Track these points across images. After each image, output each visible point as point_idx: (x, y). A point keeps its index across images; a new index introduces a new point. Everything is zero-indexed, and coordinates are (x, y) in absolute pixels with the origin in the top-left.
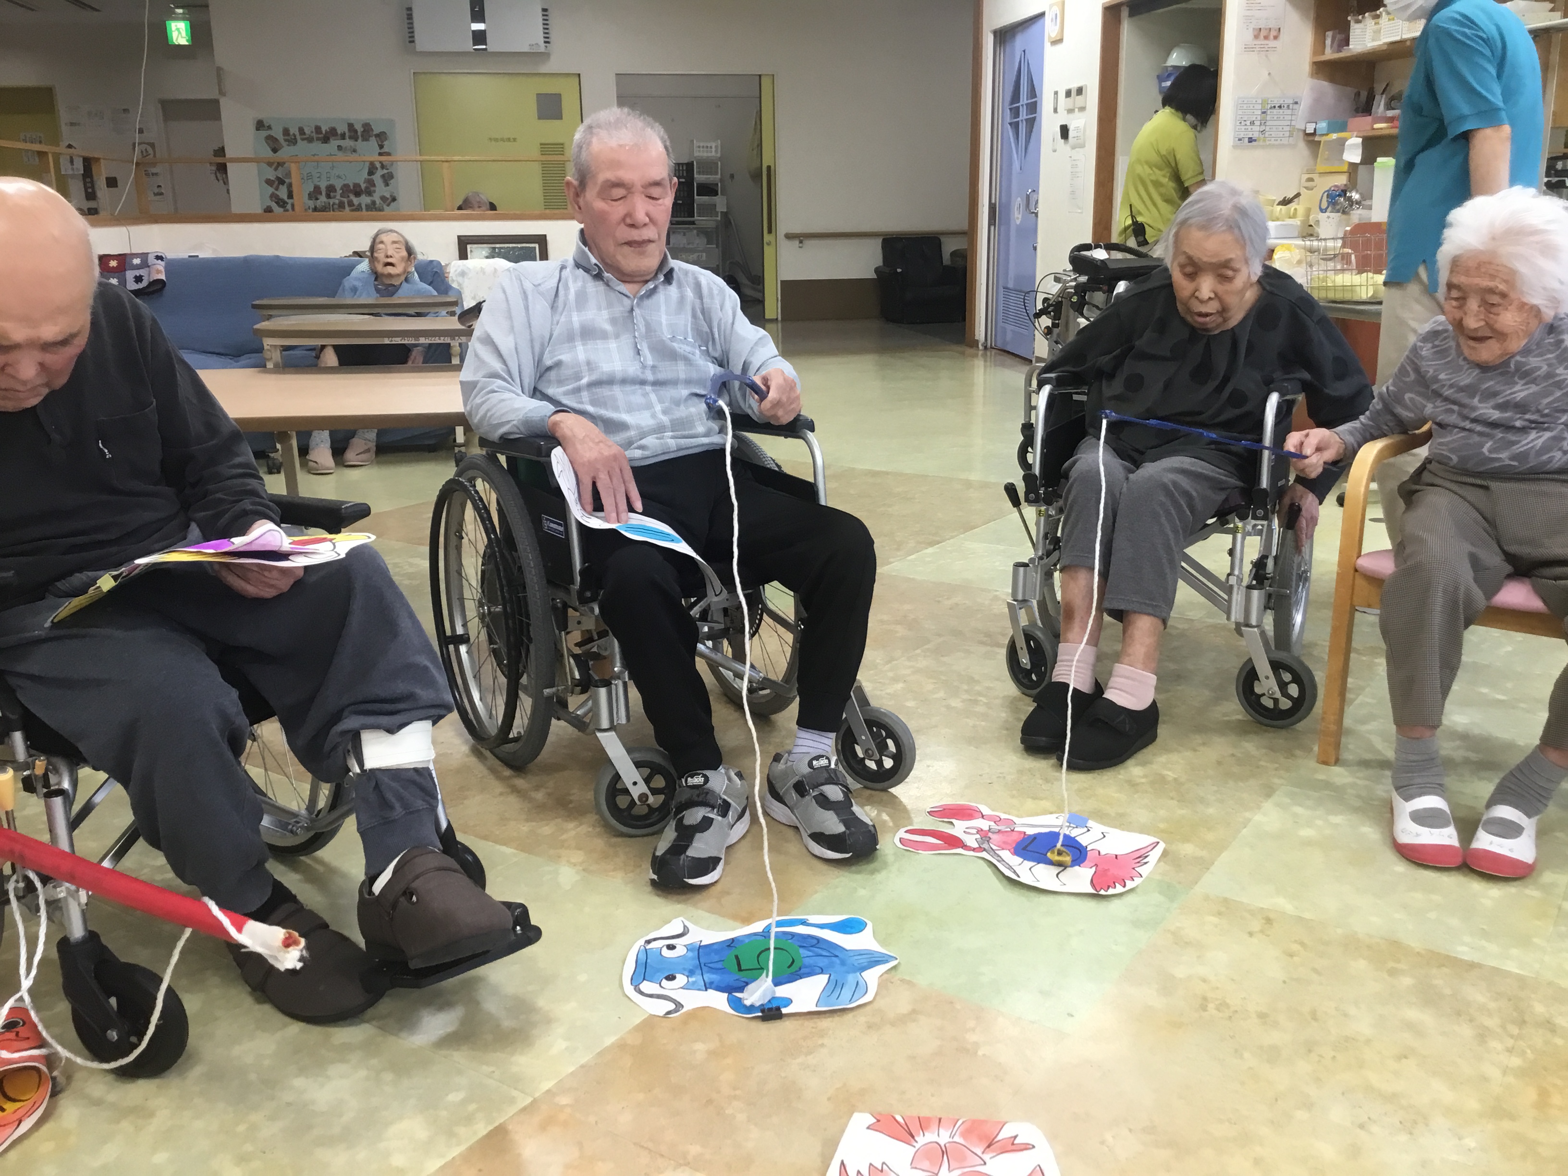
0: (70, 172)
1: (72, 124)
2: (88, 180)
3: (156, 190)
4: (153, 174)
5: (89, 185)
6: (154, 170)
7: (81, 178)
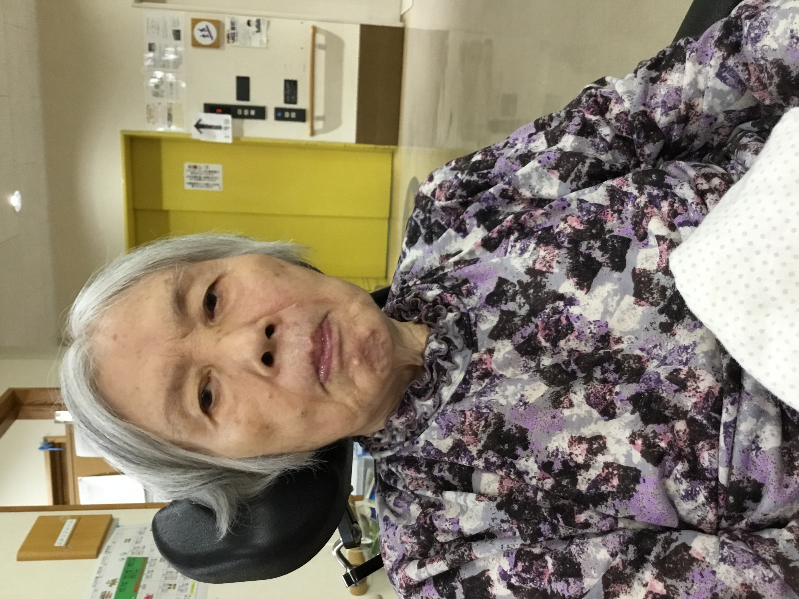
0: (229, 132)
1: (170, 117)
2: (240, 112)
3: (253, 28)
4: (233, 28)
5: (246, 112)
6: (228, 27)
7: (238, 121)
